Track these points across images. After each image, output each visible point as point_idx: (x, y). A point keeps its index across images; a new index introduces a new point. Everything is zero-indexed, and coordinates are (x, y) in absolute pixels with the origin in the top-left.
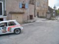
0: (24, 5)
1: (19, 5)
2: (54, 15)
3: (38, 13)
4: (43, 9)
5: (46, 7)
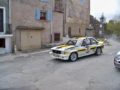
2: (100, 32)
3: (70, 29)
4: (80, 21)
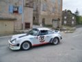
0: (18, 8)
1: (8, 8)
2: (73, 22)
3: (44, 19)
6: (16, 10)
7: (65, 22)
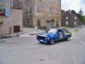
5: (56, 12)
6: (2, 12)
7: (67, 23)
